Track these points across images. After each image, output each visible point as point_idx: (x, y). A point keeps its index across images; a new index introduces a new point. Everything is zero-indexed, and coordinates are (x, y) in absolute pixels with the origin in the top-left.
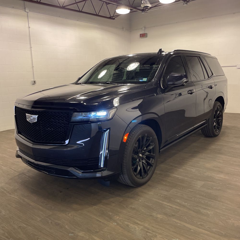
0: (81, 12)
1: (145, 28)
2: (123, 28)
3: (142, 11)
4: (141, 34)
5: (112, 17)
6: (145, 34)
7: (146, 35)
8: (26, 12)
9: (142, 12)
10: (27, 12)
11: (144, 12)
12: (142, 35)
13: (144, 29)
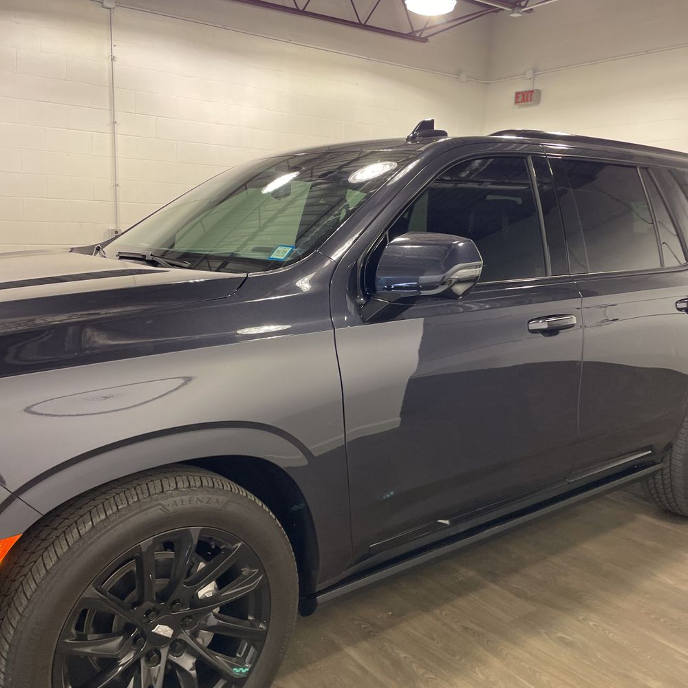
0: (303, 13)
1: (535, 71)
2: (458, 73)
3: (511, 8)
4: (517, 94)
5: (417, 31)
6: (532, 92)
7: (534, 94)
8: (106, 8)
9: (513, 12)
10: (110, 9)
11: (518, 13)
12: (523, 96)
13: (530, 74)
